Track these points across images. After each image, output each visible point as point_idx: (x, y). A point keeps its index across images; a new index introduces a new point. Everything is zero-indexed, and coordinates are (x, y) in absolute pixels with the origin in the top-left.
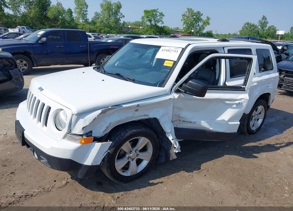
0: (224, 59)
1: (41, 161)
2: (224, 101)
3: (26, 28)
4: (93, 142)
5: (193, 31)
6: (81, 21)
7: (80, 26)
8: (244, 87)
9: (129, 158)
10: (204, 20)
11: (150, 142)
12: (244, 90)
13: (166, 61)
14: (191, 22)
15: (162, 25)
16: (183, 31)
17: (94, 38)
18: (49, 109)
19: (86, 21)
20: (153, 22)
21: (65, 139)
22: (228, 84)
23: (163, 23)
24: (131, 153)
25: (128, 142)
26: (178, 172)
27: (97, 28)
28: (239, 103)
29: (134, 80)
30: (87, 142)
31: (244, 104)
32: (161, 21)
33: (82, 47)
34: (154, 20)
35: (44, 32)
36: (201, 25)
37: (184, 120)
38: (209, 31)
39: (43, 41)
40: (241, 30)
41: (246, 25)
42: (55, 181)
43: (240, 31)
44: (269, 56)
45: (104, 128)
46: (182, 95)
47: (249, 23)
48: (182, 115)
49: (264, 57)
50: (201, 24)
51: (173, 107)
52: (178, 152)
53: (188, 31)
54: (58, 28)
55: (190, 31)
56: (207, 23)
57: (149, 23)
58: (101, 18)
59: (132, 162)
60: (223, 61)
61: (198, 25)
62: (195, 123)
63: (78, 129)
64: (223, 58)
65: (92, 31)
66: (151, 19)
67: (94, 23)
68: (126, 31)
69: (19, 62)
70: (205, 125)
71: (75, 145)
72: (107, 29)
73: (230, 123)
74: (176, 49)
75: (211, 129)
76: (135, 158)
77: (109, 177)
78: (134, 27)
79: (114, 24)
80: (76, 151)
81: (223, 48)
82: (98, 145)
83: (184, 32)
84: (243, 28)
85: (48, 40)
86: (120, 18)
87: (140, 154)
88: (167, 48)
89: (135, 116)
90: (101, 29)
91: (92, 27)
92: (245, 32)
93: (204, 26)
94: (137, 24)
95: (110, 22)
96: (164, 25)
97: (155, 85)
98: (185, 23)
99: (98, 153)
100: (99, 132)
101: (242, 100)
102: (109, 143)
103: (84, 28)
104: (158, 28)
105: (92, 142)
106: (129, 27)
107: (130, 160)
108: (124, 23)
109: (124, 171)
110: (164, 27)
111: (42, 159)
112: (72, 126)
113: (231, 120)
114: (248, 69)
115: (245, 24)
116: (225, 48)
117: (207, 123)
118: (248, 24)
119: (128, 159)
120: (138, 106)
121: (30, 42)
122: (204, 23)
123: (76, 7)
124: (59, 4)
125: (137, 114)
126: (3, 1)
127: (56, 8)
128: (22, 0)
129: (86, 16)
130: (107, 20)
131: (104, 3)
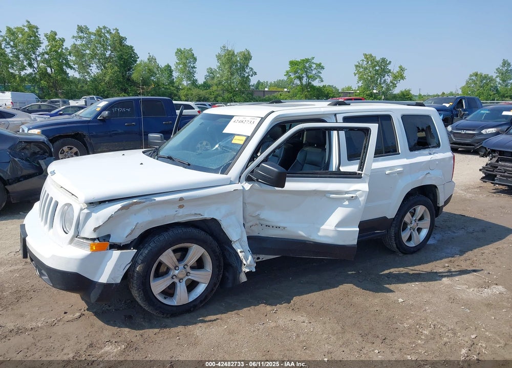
0: (336, 132)
1: (43, 277)
2: (328, 195)
3: (97, 98)
4: (110, 249)
5: (375, 91)
6: (185, 83)
7: (183, 91)
8: (360, 172)
9: (174, 277)
10: (395, 72)
11: (206, 254)
12: (361, 177)
13: (236, 137)
14: (371, 77)
15: (321, 85)
16: (358, 91)
17: (198, 110)
18: (57, 204)
19: (194, 83)
20: (304, 81)
21: (72, 244)
22: (342, 169)
23: (322, 81)
24: (177, 268)
25: (169, 251)
26: (255, 306)
27: (211, 94)
28: (352, 197)
29: (189, 165)
30: (99, 249)
31: (362, 199)
32: (320, 77)
33: (166, 124)
34: (307, 76)
35: (106, 103)
36: (388, 81)
37: (268, 224)
38: (405, 90)
39: (104, 116)
40: (464, 87)
41: (474, 78)
42: (65, 313)
43: (463, 89)
44: (429, 126)
45: (128, 231)
46: (256, 185)
47: (479, 73)
48: (262, 216)
49: (418, 128)
50: (388, 79)
51: (244, 203)
52: (248, 270)
53: (367, 93)
54: (148, 95)
55: (371, 91)
56: (400, 76)
57: (297, 82)
58: (218, 77)
59: (178, 284)
60: (335, 133)
61: (385, 80)
62: (284, 228)
63: (88, 231)
64: (335, 130)
65: (202, 99)
66: (302, 74)
67: (206, 86)
68: (259, 97)
69: (68, 150)
71: (82, 252)
72: (226, 95)
73: (340, 229)
74: (253, 119)
75: (312, 238)
76: (184, 277)
77: (142, 305)
78: (275, 90)
79: (239, 86)
80: (84, 261)
81: (335, 115)
82: (116, 253)
83: (359, 94)
84: (467, 83)
85: (111, 114)
86: (250, 77)
87: (191, 272)
88: (241, 119)
89: (179, 215)
90: (218, 95)
91: (203, 93)
92: (472, 88)
93: (395, 82)
94: (279, 85)
95: (233, 83)
96: (325, 85)
97: (215, 171)
98: (360, 78)
99: (115, 265)
100: (120, 237)
101: (358, 193)
102: (133, 252)
103: (189, 95)
104: (314, 90)
105: (107, 250)
106: (266, 89)
107: (176, 280)
108: (259, 83)
109: (166, 296)
110: (324, 86)
111: (44, 275)
112: (80, 226)
113: (341, 224)
114: (364, 145)
115: (471, 76)
116: (337, 115)
118: (476, 75)
119: (172, 278)
120: (181, 199)
121: (85, 119)
122: (394, 77)
123: (178, 61)
124: (152, 59)
125: (182, 212)
126: (66, 59)
127: (145, 65)
128: (93, 56)
129: (193, 76)
130: (227, 80)
131: (223, 53)
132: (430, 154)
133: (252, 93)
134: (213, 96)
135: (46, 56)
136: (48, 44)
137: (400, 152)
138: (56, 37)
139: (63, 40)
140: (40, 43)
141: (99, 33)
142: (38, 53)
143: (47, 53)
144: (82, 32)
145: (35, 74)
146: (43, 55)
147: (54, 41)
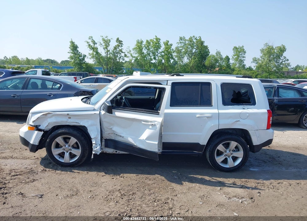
6: (237, 67)
11: (78, 142)
19: (243, 66)
24: (65, 146)
25: (60, 137)
28: (153, 124)
31: (158, 126)
37: (117, 134)
45: (46, 125)
48: (113, 129)
51: (102, 121)
59: (66, 153)
62: (123, 137)
63: (31, 122)
70: (131, 140)
73: (147, 141)
75: (135, 144)
87: (72, 149)
89: (69, 121)
90: (259, 74)
99: (36, 137)
100: (44, 127)
101: (156, 123)
105: (34, 130)
109: (60, 157)
112: (29, 120)
113: (148, 138)
116: (169, 81)
117: (132, 139)
119: (63, 150)
120: (68, 114)
123: (234, 54)
124: (218, 53)
125: (70, 120)
126: (172, 55)
127: (214, 56)
128: (185, 53)
129: (243, 62)
130: (266, 65)
131: (265, 48)
132: (244, 109)
133: (283, 73)
134: (254, 75)
135: (163, 54)
136: (164, 47)
137: (213, 105)
138: (169, 43)
139: (171, 45)
140: (160, 47)
141: (191, 40)
142: (159, 52)
143: (163, 52)
144: (182, 40)
145: (156, 63)
146: (161, 53)
147: (167, 45)
